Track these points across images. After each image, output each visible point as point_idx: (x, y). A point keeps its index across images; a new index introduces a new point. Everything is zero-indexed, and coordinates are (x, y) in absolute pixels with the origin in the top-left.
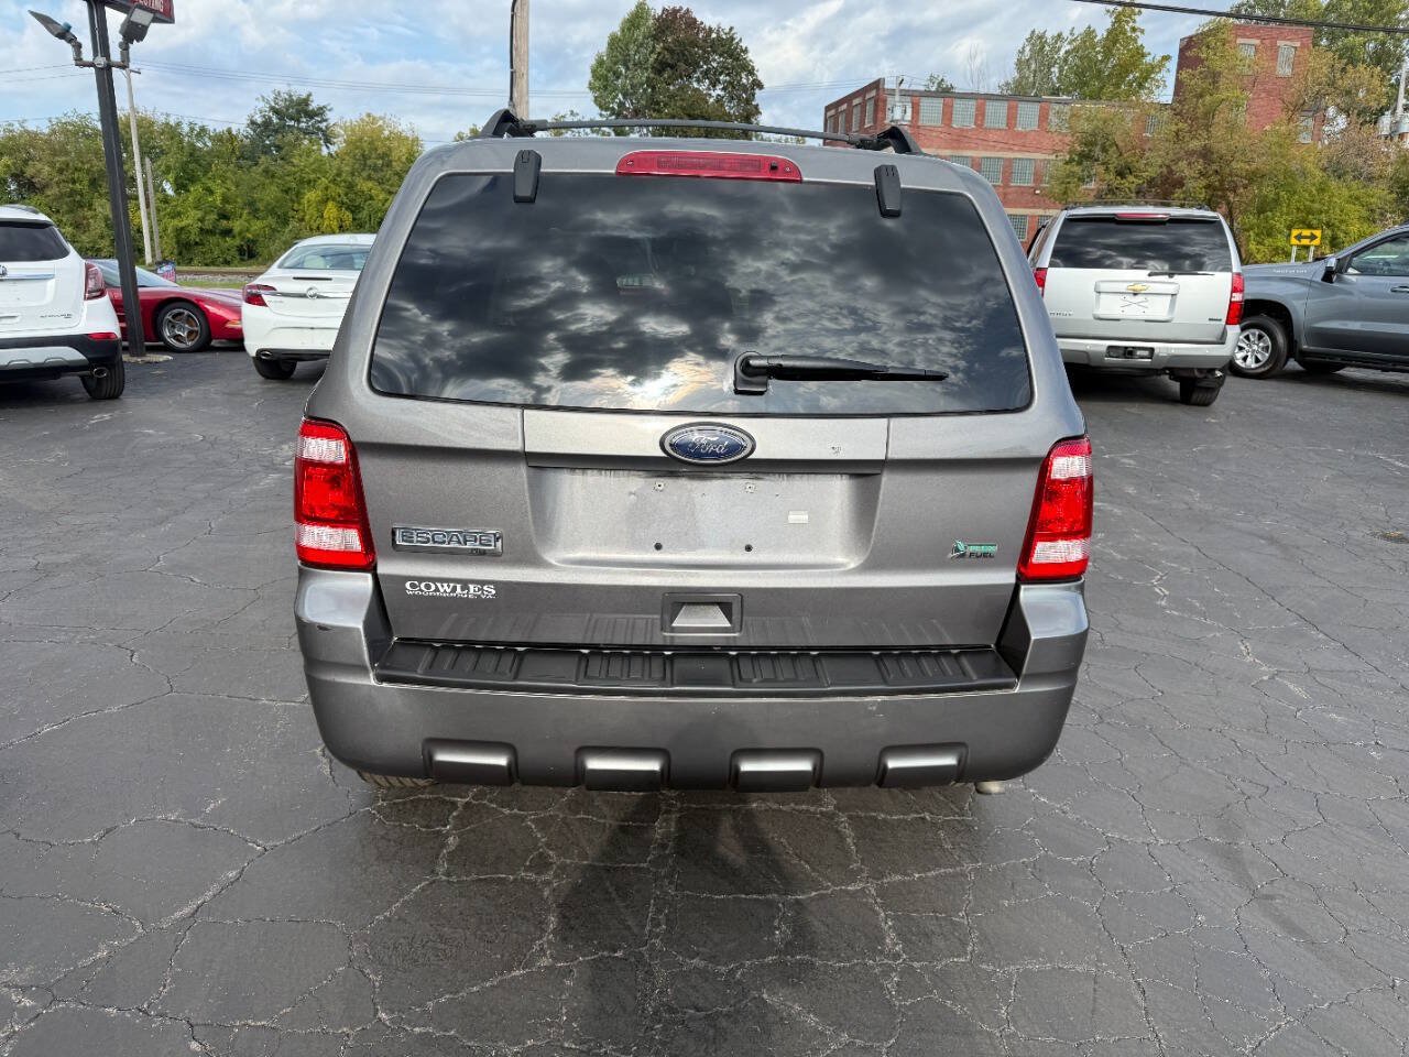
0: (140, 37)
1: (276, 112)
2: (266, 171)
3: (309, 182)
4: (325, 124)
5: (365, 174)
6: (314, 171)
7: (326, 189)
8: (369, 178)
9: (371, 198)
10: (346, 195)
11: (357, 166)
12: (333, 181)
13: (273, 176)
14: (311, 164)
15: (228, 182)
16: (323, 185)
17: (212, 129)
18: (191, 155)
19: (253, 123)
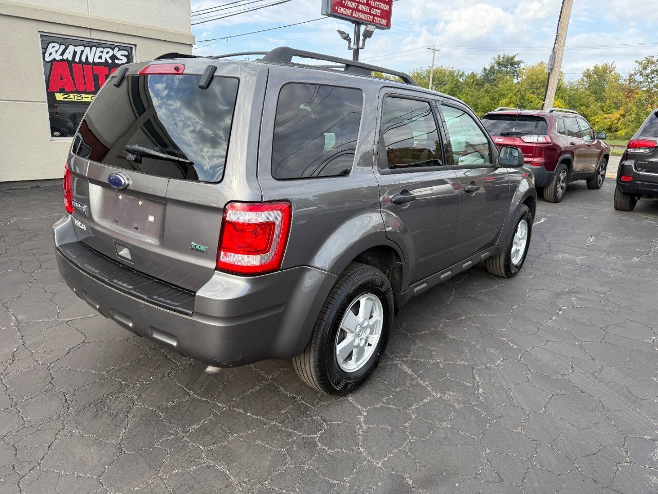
0: (370, 36)
1: (499, 64)
2: (486, 90)
3: (504, 95)
4: (518, 69)
5: (531, 91)
6: (507, 90)
7: (511, 98)
8: (533, 93)
9: (532, 102)
10: (520, 101)
11: (528, 87)
12: (515, 94)
13: (489, 93)
14: (507, 86)
15: (469, 96)
16: (510, 96)
17: (467, 73)
18: (456, 84)
19: (485, 70)
